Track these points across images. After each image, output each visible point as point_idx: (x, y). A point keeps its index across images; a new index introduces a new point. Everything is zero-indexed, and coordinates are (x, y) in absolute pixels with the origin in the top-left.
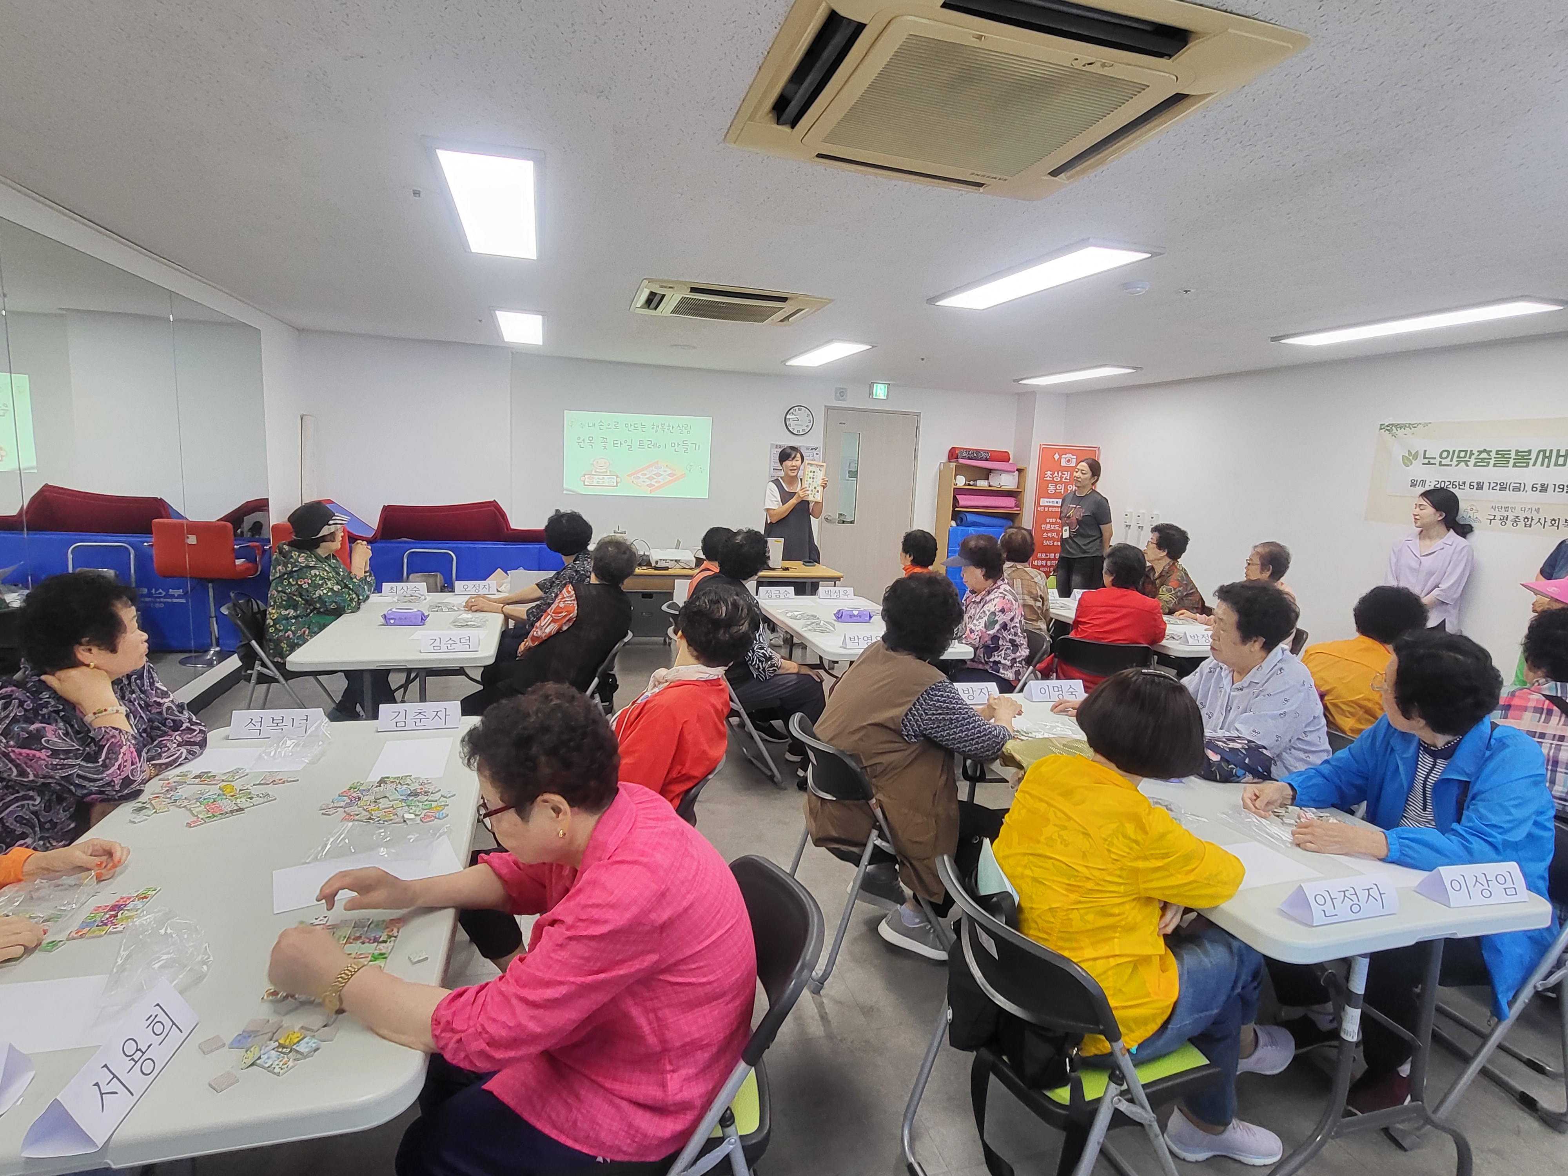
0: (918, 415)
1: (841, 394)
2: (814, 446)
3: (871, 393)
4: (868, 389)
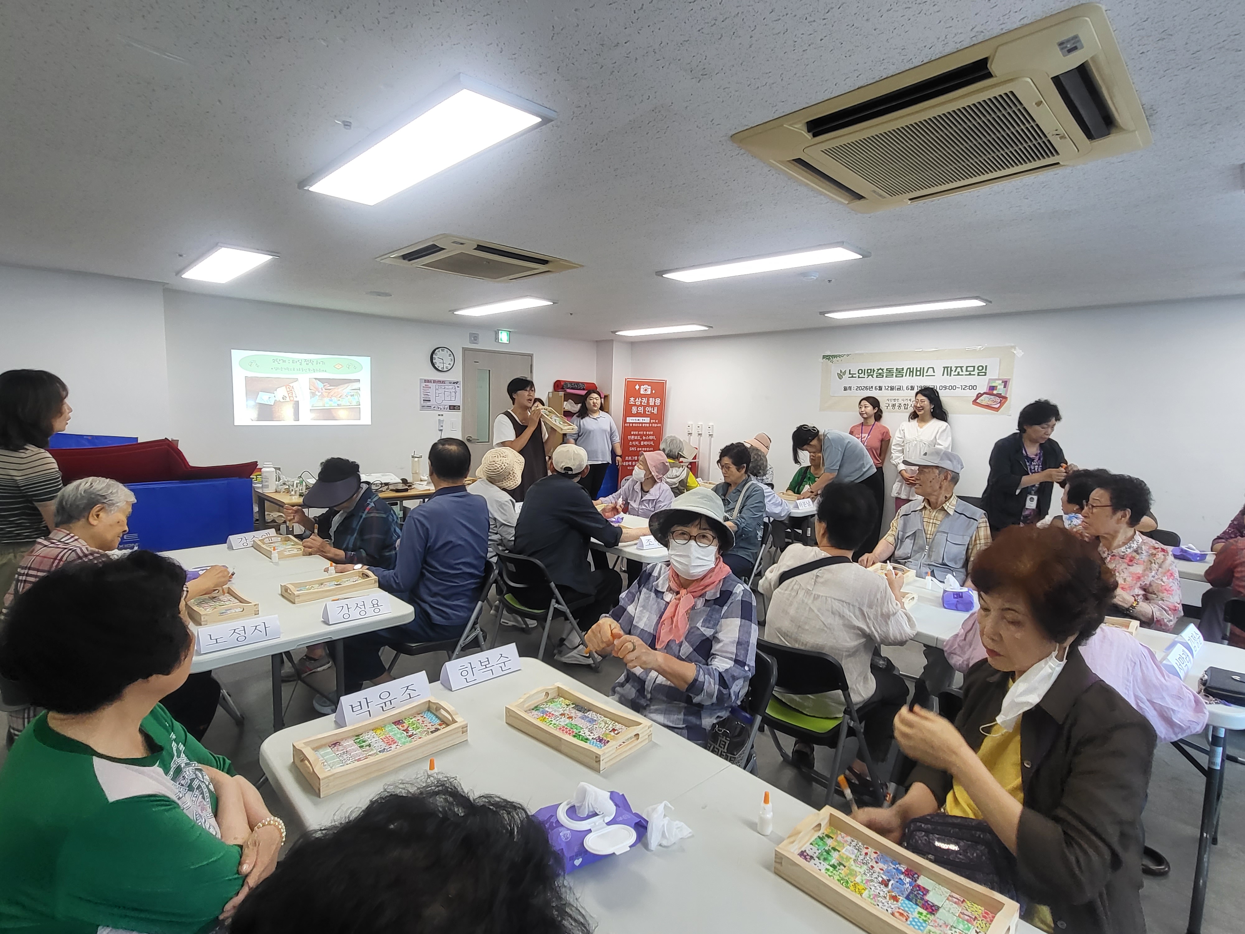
0: (532, 356)
1: (474, 339)
2: (456, 380)
3: (497, 338)
4: (494, 334)
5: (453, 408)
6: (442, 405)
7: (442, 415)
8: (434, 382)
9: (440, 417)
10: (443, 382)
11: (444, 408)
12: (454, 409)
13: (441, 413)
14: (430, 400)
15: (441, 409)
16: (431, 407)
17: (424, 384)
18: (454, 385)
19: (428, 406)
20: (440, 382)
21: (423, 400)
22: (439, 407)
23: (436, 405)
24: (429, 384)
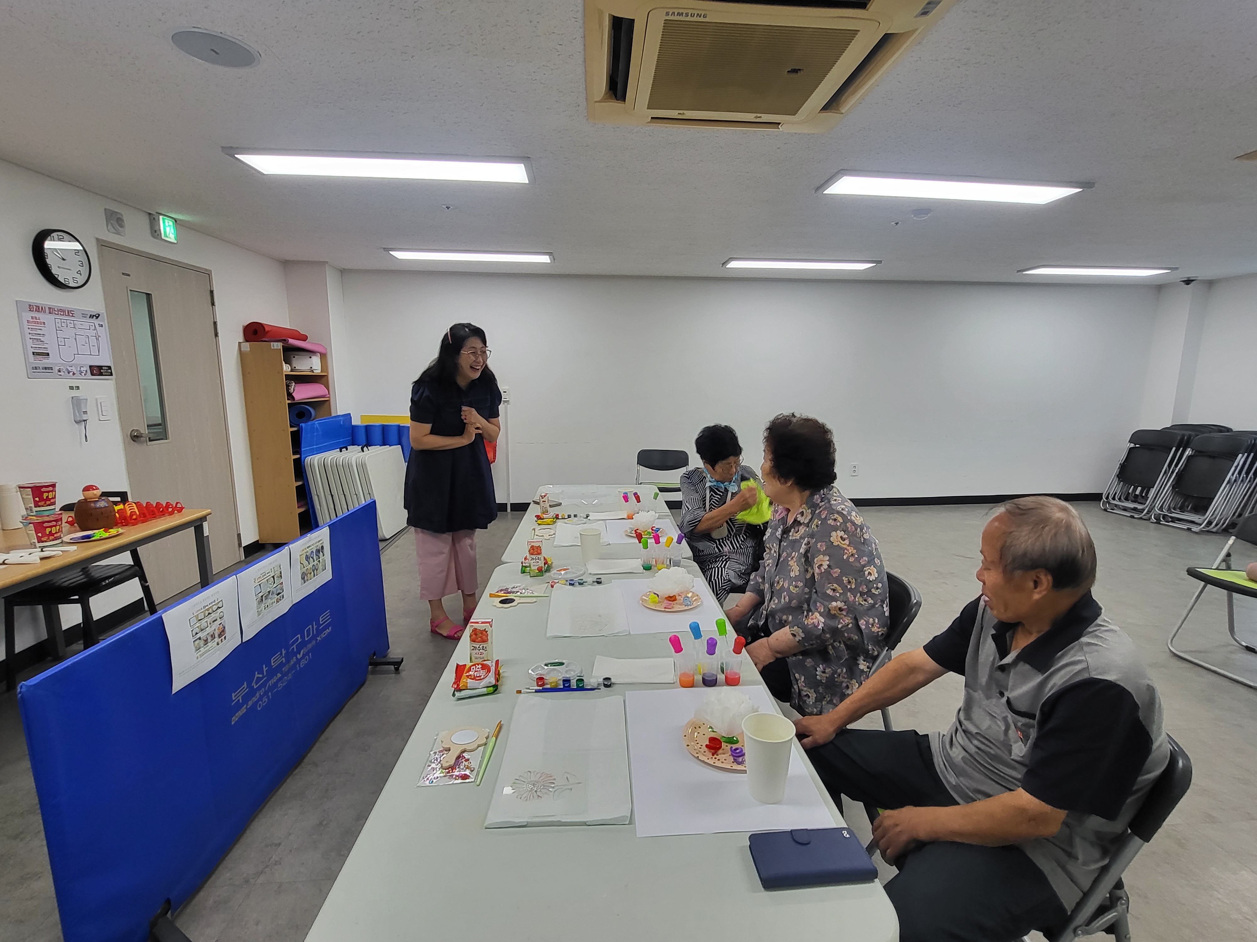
0: (209, 272)
1: (114, 219)
2: (94, 310)
3: (156, 228)
4: (147, 221)
5: (98, 371)
6: (76, 365)
7: (78, 388)
8: (51, 310)
9: (75, 393)
10: (70, 313)
11: (81, 373)
12: (101, 374)
13: (74, 383)
14: (48, 354)
15: (74, 374)
16: (52, 369)
17: (28, 315)
18: (91, 320)
19: (46, 368)
20: (64, 311)
21: (33, 353)
22: (70, 369)
23: (62, 364)
24: (42, 317)
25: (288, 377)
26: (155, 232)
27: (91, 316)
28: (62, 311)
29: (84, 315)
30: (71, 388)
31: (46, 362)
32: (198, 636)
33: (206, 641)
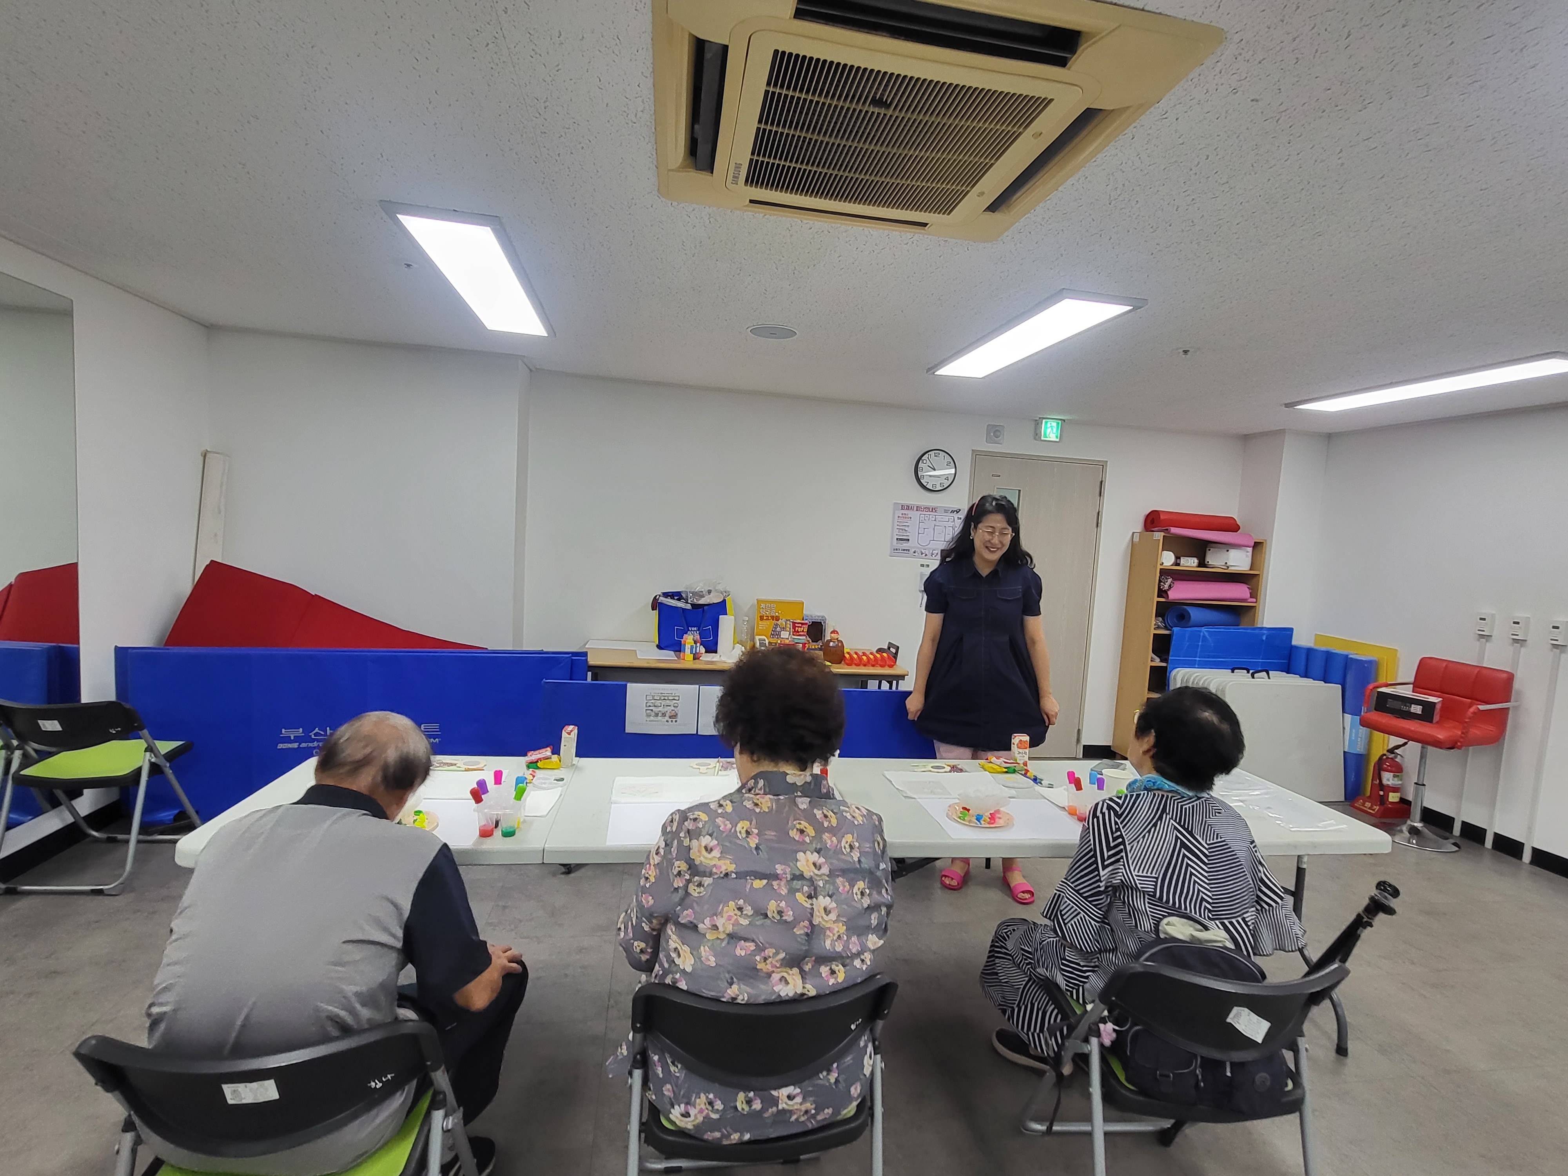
0: (1103, 465)
1: (995, 432)
2: (955, 507)
3: (1038, 432)
4: (1033, 426)
6: (929, 549)
8: (919, 508)
10: (934, 509)
11: (932, 555)
13: (925, 562)
14: (908, 540)
15: (926, 555)
16: (909, 550)
17: (900, 513)
18: (952, 514)
19: (904, 550)
20: (929, 508)
21: (897, 539)
22: (923, 551)
23: (918, 548)
24: (909, 513)
25: (1165, 573)
26: (1037, 435)
27: (953, 512)
28: (927, 509)
29: (946, 511)
30: (922, 565)
31: (905, 545)
32: (651, 708)
33: (657, 715)
